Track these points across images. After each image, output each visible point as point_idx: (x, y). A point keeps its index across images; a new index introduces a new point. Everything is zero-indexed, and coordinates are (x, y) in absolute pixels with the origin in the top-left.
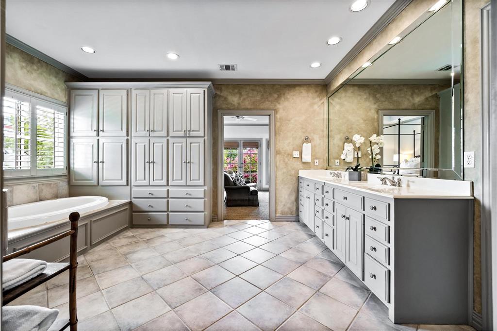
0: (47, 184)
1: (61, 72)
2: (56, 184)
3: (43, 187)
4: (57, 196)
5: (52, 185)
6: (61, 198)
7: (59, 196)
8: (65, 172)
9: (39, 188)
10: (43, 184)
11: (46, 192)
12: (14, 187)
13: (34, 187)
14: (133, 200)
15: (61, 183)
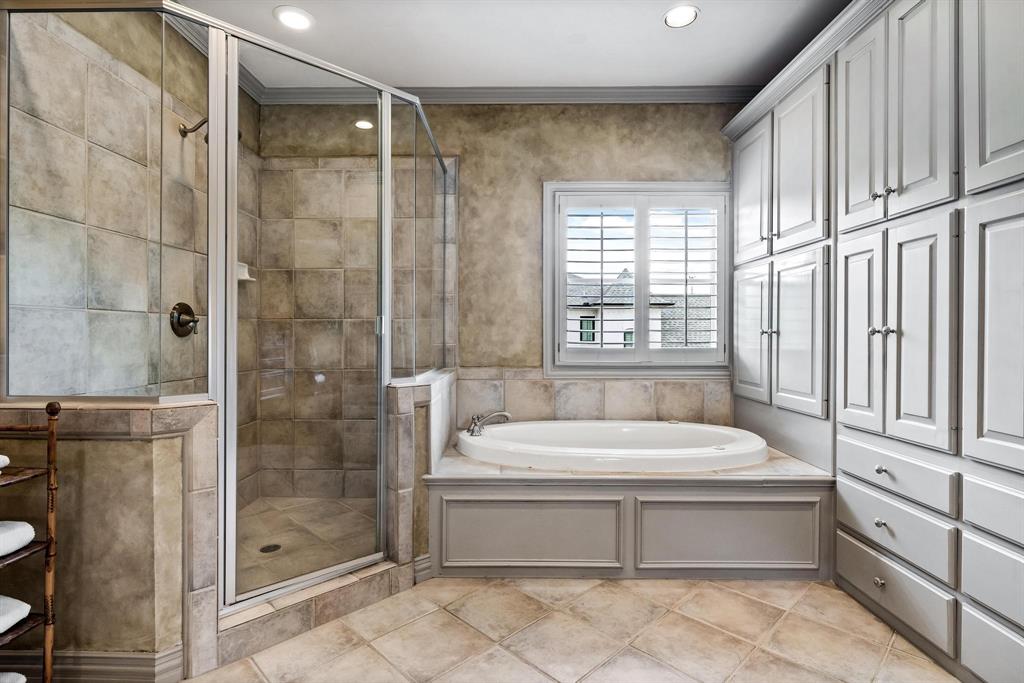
0: (675, 384)
1: (712, 109)
2: (696, 385)
3: (667, 391)
4: (699, 418)
5: (687, 389)
6: (711, 422)
7: (706, 416)
8: (720, 359)
9: (655, 390)
10: (665, 384)
11: (674, 402)
12: (607, 383)
13: (646, 387)
14: (841, 479)
15: (712, 385)
